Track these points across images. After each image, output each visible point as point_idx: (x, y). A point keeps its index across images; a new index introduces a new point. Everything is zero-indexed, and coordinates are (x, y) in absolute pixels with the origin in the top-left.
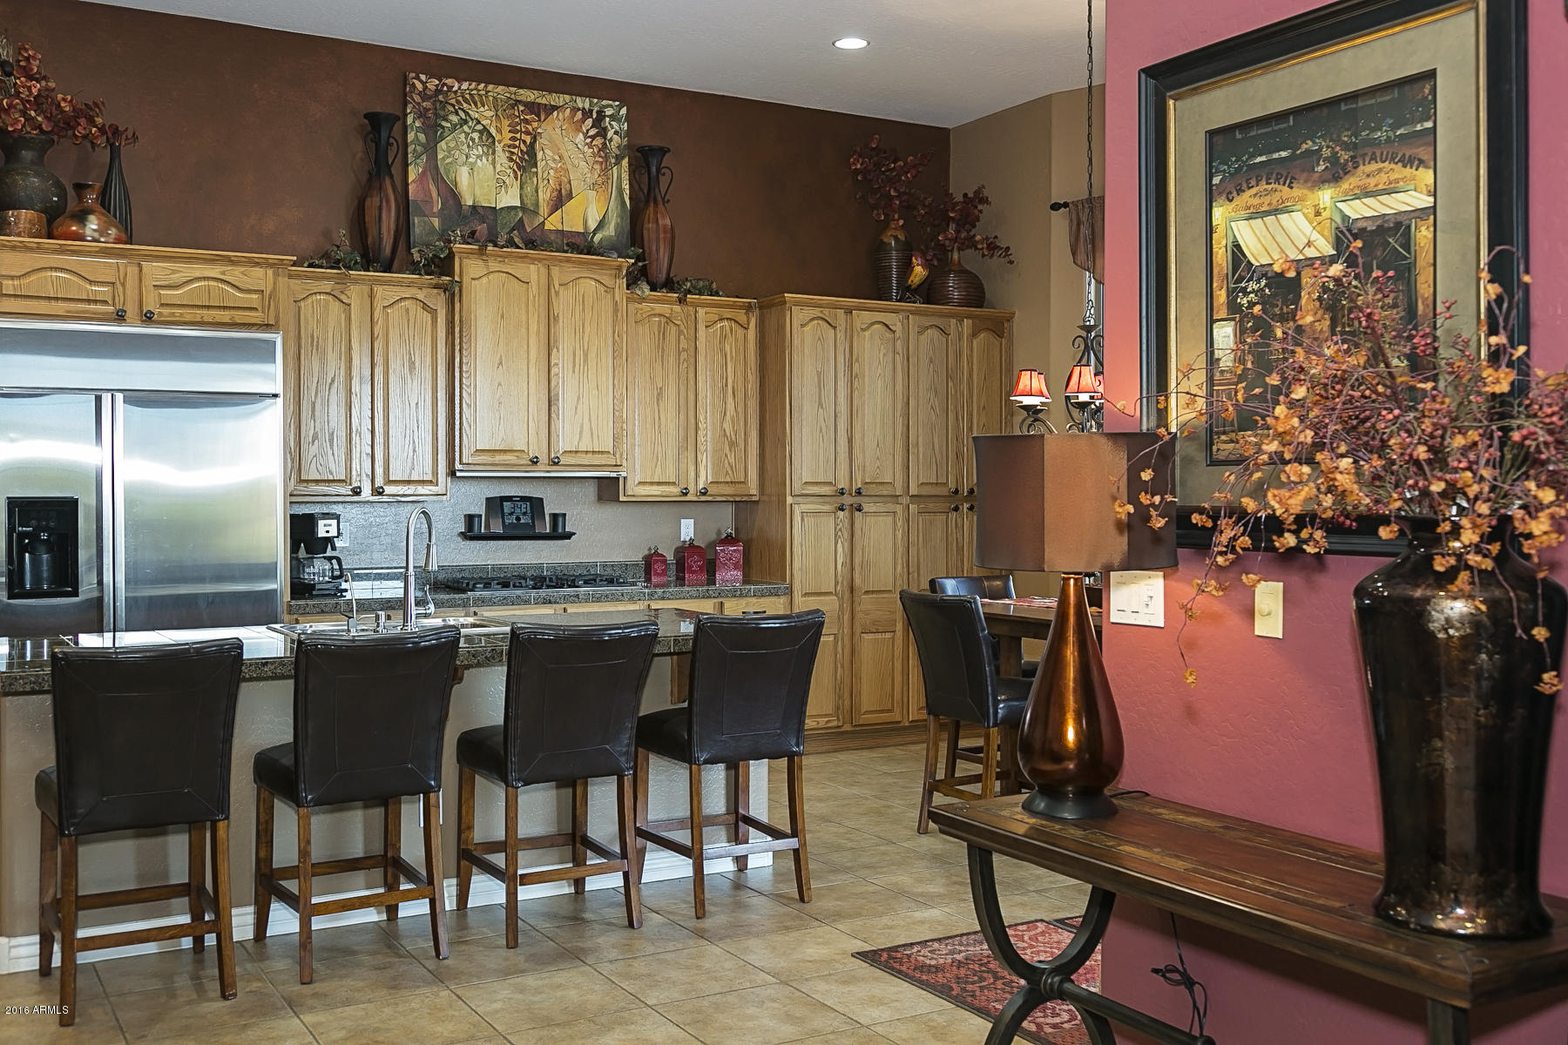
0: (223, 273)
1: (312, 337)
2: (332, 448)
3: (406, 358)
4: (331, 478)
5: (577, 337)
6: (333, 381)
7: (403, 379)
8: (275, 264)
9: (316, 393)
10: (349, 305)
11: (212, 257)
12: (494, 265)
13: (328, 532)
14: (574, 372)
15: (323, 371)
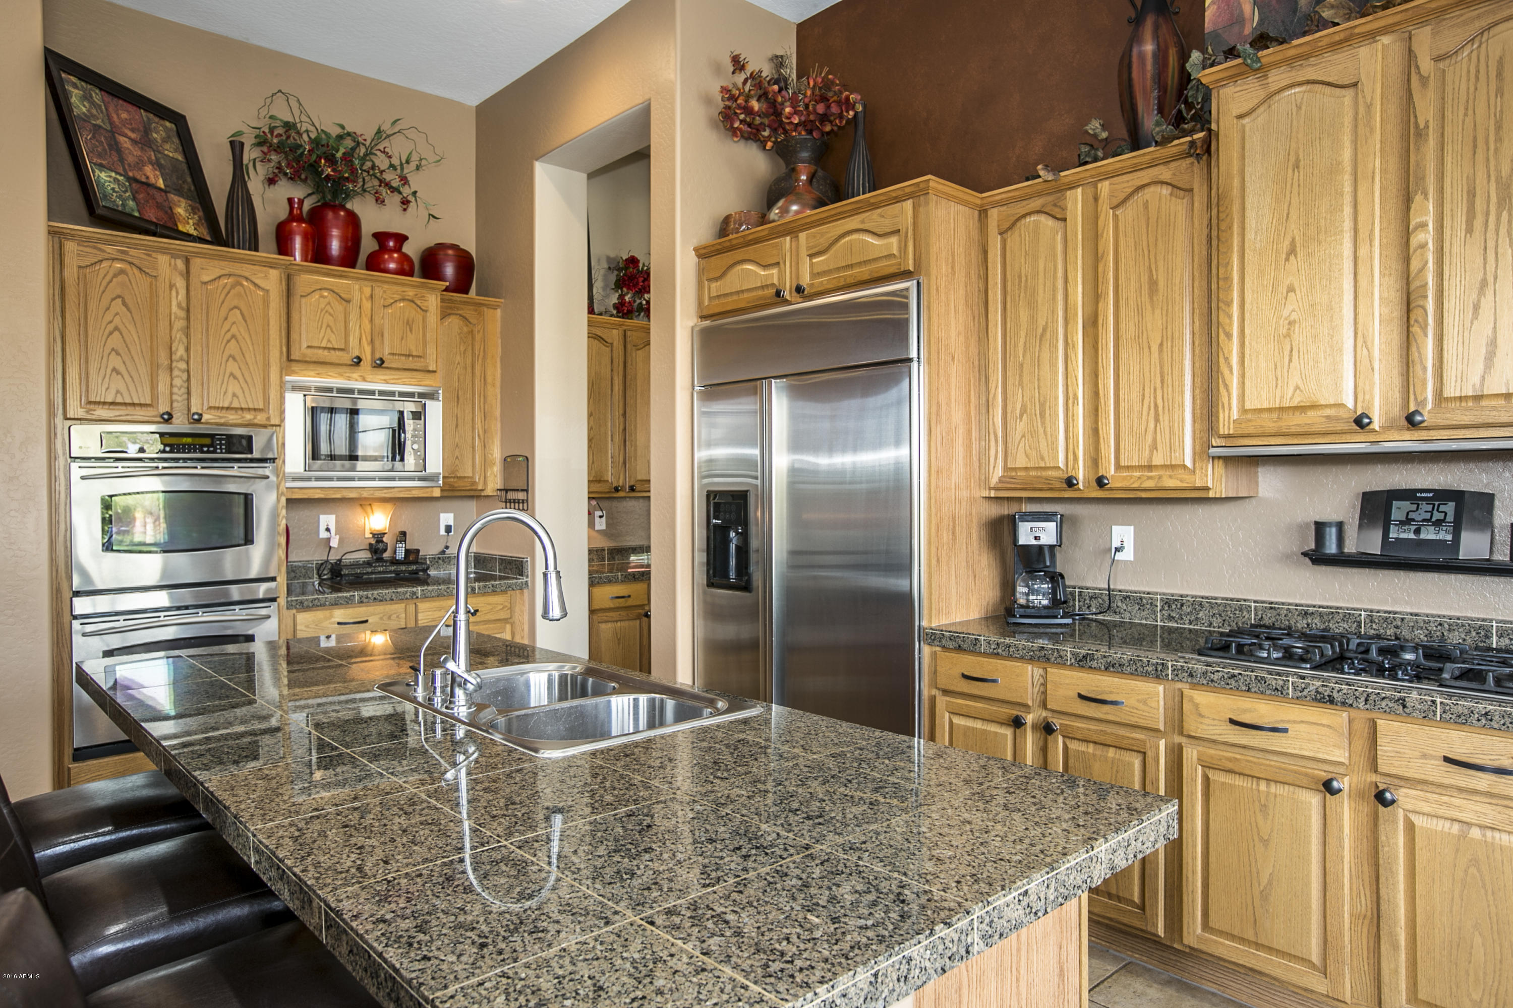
0: (863, 222)
1: (1020, 277)
2: (1043, 423)
3: (1145, 279)
4: (1042, 465)
5: (1480, 156)
6: (1045, 330)
7: (1140, 312)
8: (913, 192)
9: (1025, 351)
10: (1065, 220)
11: (854, 206)
12: (1277, 78)
13: (1036, 538)
14: (1470, 230)
15: (1033, 319)
